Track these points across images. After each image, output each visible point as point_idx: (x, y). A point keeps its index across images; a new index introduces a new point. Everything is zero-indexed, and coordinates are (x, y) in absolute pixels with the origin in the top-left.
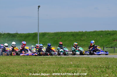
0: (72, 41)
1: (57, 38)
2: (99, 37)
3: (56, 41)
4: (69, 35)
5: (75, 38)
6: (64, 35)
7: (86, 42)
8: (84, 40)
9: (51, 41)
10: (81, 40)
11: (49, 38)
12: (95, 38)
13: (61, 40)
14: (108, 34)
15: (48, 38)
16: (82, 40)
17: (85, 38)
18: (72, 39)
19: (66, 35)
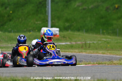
1: (107, 9)
3: (102, 18)
9: (89, 19)
11: (84, 9)
15: (80, 8)
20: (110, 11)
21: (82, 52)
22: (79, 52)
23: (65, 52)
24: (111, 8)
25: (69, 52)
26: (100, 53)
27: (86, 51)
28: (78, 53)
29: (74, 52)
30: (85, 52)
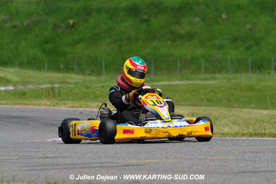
20: (60, 31)
21: (58, 104)
22: (54, 106)
23: (25, 104)
24: (62, 25)
25: (33, 105)
26: (93, 107)
27: (66, 102)
28: (52, 108)
29: (44, 105)
30: (64, 104)
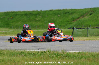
0: (25, 21)
2: (56, 17)
4: (22, 14)
5: (29, 18)
6: (16, 15)
7: (42, 22)
8: (39, 21)
10: (35, 20)
12: (52, 18)
13: (13, 21)
14: (66, 13)
16: (37, 21)
17: (40, 18)
18: (26, 20)
19: (18, 15)
